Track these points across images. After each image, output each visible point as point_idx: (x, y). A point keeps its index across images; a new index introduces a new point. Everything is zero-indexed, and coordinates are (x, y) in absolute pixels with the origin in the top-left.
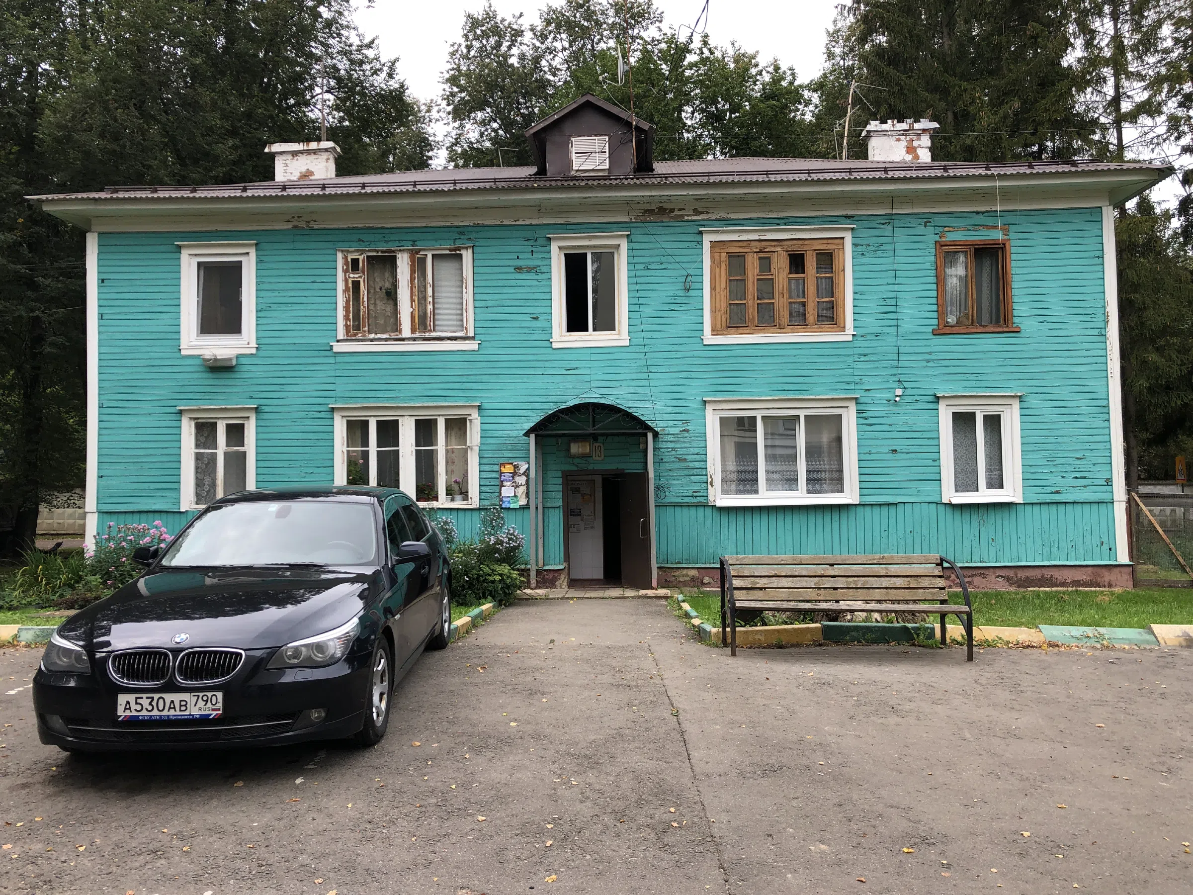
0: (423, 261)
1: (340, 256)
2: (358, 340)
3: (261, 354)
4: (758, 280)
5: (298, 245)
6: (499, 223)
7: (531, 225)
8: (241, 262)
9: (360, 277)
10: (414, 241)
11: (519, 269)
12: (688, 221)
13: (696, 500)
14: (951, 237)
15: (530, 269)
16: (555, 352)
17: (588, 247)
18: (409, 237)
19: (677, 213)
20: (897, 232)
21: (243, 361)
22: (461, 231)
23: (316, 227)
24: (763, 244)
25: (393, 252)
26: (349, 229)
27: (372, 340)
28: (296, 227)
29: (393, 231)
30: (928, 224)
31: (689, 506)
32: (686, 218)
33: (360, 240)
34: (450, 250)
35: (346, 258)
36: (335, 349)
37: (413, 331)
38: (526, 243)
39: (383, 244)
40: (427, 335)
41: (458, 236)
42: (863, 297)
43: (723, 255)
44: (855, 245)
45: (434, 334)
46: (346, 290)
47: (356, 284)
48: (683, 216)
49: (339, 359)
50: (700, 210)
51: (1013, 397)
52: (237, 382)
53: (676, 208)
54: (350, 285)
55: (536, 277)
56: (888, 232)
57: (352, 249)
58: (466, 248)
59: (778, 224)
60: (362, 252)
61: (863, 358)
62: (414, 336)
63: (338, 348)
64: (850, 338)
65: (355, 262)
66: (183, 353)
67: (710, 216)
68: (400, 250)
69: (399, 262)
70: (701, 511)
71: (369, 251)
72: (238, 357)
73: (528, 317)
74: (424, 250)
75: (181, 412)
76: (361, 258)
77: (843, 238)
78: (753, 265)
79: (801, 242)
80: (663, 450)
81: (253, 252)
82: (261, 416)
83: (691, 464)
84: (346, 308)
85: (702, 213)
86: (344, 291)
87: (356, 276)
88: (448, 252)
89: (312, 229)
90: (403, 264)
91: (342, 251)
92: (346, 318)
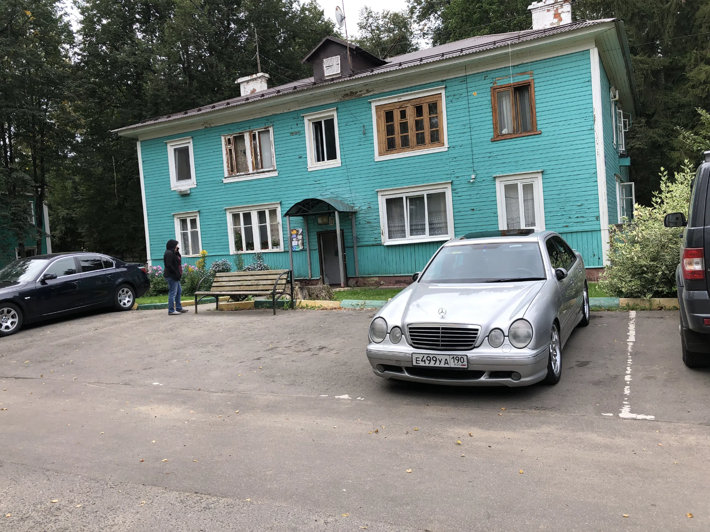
0: (254, 136)
1: (223, 138)
2: (233, 177)
3: (199, 187)
4: (400, 123)
5: (207, 135)
6: (282, 112)
7: (295, 111)
8: (188, 146)
9: (231, 147)
10: (250, 127)
11: (292, 134)
12: (364, 97)
13: (376, 243)
14: (500, 83)
15: (297, 133)
16: (311, 173)
17: (321, 118)
18: (248, 125)
19: (359, 93)
20: (469, 85)
21: (192, 191)
22: (267, 118)
23: (213, 126)
24: (401, 103)
25: (243, 133)
26: (225, 125)
27: (238, 176)
28: (206, 127)
29: (241, 123)
30: (486, 78)
31: (373, 245)
32: (363, 95)
33: (229, 130)
34: (265, 129)
35: (225, 139)
36: (224, 182)
37: (253, 170)
38: (294, 120)
39: (238, 130)
40: (259, 171)
41: (266, 121)
42: (452, 125)
43: (382, 112)
44: (447, 97)
45: (262, 170)
46: (227, 154)
47: (230, 150)
48: (361, 95)
49: (227, 186)
50: (369, 90)
51: (538, 172)
52: (190, 200)
53: (358, 91)
54: (228, 151)
55: (300, 137)
56: (464, 86)
57: (227, 134)
58: (271, 127)
59: (407, 91)
60: (231, 135)
61: (455, 160)
62: (254, 172)
63: (225, 181)
64: (447, 149)
65: (229, 140)
66: (172, 189)
67: (375, 92)
68: (245, 132)
69: (245, 137)
70: (379, 247)
71: (234, 134)
72: (190, 189)
73: (297, 157)
74: (254, 130)
75: (174, 215)
76: (231, 138)
77: (441, 94)
78: (397, 115)
79: (420, 99)
80: (359, 218)
81: (191, 141)
82: (201, 214)
83: (373, 224)
84: (228, 162)
85: (371, 91)
86: (226, 154)
87: (230, 146)
88: (264, 130)
89: (211, 127)
90: (247, 137)
91: (224, 136)
92: (228, 167)
